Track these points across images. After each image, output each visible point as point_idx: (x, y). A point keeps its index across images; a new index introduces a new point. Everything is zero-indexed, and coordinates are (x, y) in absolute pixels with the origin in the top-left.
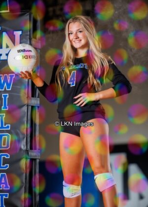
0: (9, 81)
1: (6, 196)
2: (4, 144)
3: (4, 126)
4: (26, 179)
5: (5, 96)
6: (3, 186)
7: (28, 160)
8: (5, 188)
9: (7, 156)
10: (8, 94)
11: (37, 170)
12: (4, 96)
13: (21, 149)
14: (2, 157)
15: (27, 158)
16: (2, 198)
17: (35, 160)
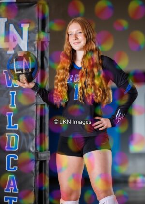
1: (15, 200)
2: (12, 145)
3: (12, 126)
5: (13, 94)
6: (12, 189)
7: (38, 163)
8: (14, 191)
9: (16, 158)
10: (15, 92)
12: (11, 93)
13: (30, 151)
14: (10, 158)
15: (36, 161)
16: (11, 201)
17: (45, 161)
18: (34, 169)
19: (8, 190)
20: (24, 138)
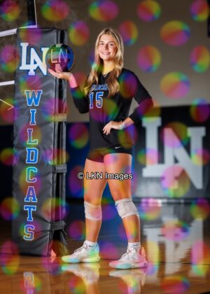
0: (37, 97)
1: (34, 208)
2: (32, 159)
3: (32, 141)
4: (53, 193)
5: (33, 112)
6: (31, 199)
7: (56, 175)
8: (33, 200)
9: (35, 170)
10: (35, 110)
11: (64, 184)
12: (31, 111)
13: (48, 164)
14: (30, 170)
15: (54, 173)
16: (30, 210)
17: (62, 174)
18: (51, 181)
19: (27, 199)
20: (43, 152)
